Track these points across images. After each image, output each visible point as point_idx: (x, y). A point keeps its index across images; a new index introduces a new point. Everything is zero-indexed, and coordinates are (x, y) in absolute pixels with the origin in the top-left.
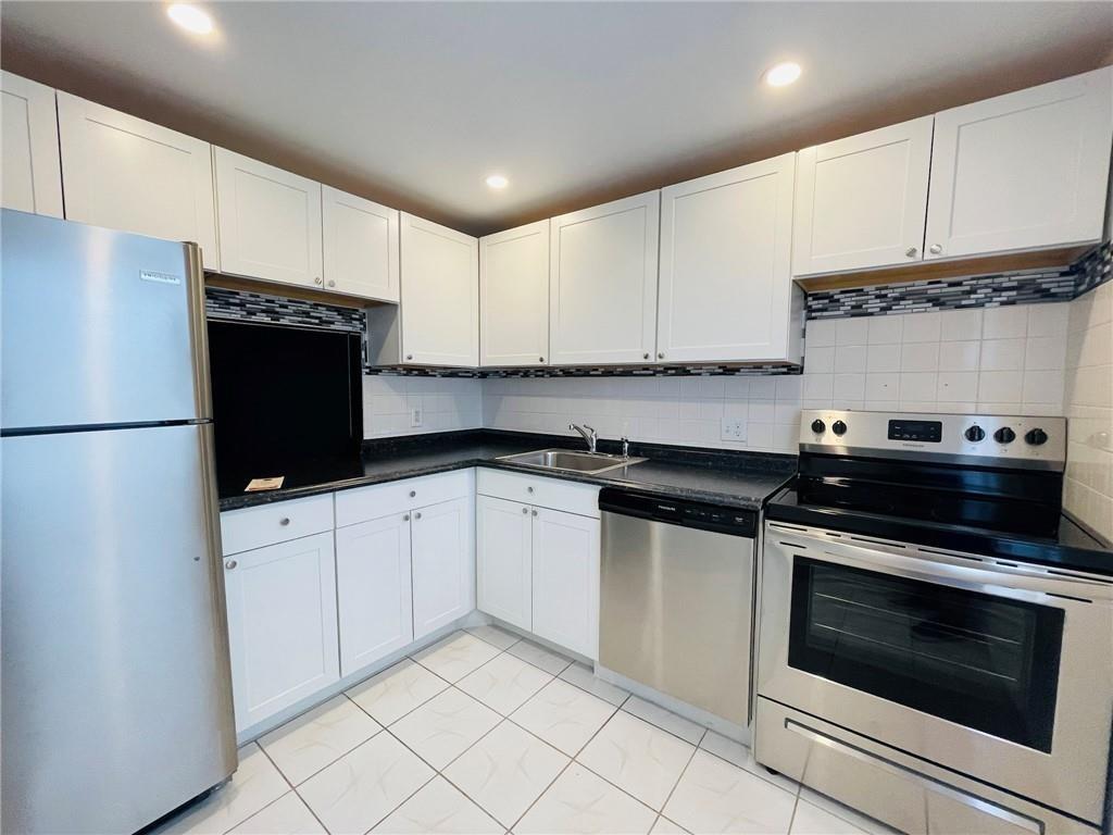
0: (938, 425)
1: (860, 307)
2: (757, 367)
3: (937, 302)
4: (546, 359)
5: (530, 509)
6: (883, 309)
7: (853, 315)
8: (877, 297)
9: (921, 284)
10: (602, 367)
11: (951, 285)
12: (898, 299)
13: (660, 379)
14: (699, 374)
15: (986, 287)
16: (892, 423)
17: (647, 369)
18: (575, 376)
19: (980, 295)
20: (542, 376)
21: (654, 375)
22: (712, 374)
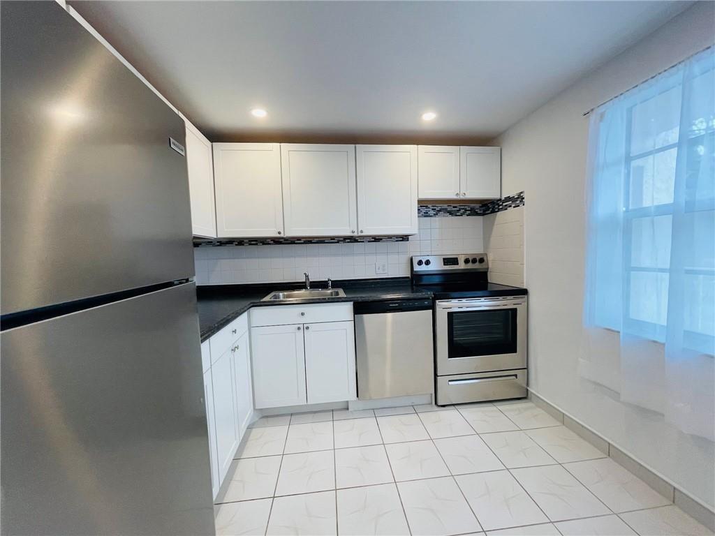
0: (457, 259)
1: (427, 213)
2: (390, 237)
3: (451, 213)
4: (282, 233)
5: (301, 326)
6: (434, 214)
7: (425, 216)
8: (433, 209)
9: (445, 206)
10: (303, 238)
11: (454, 207)
12: (440, 211)
13: (341, 245)
14: (363, 242)
15: (463, 209)
16: (444, 259)
17: (334, 239)
18: (283, 244)
19: (462, 211)
20: (256, 244)
21: (338, 242)
22: (369, 242)
